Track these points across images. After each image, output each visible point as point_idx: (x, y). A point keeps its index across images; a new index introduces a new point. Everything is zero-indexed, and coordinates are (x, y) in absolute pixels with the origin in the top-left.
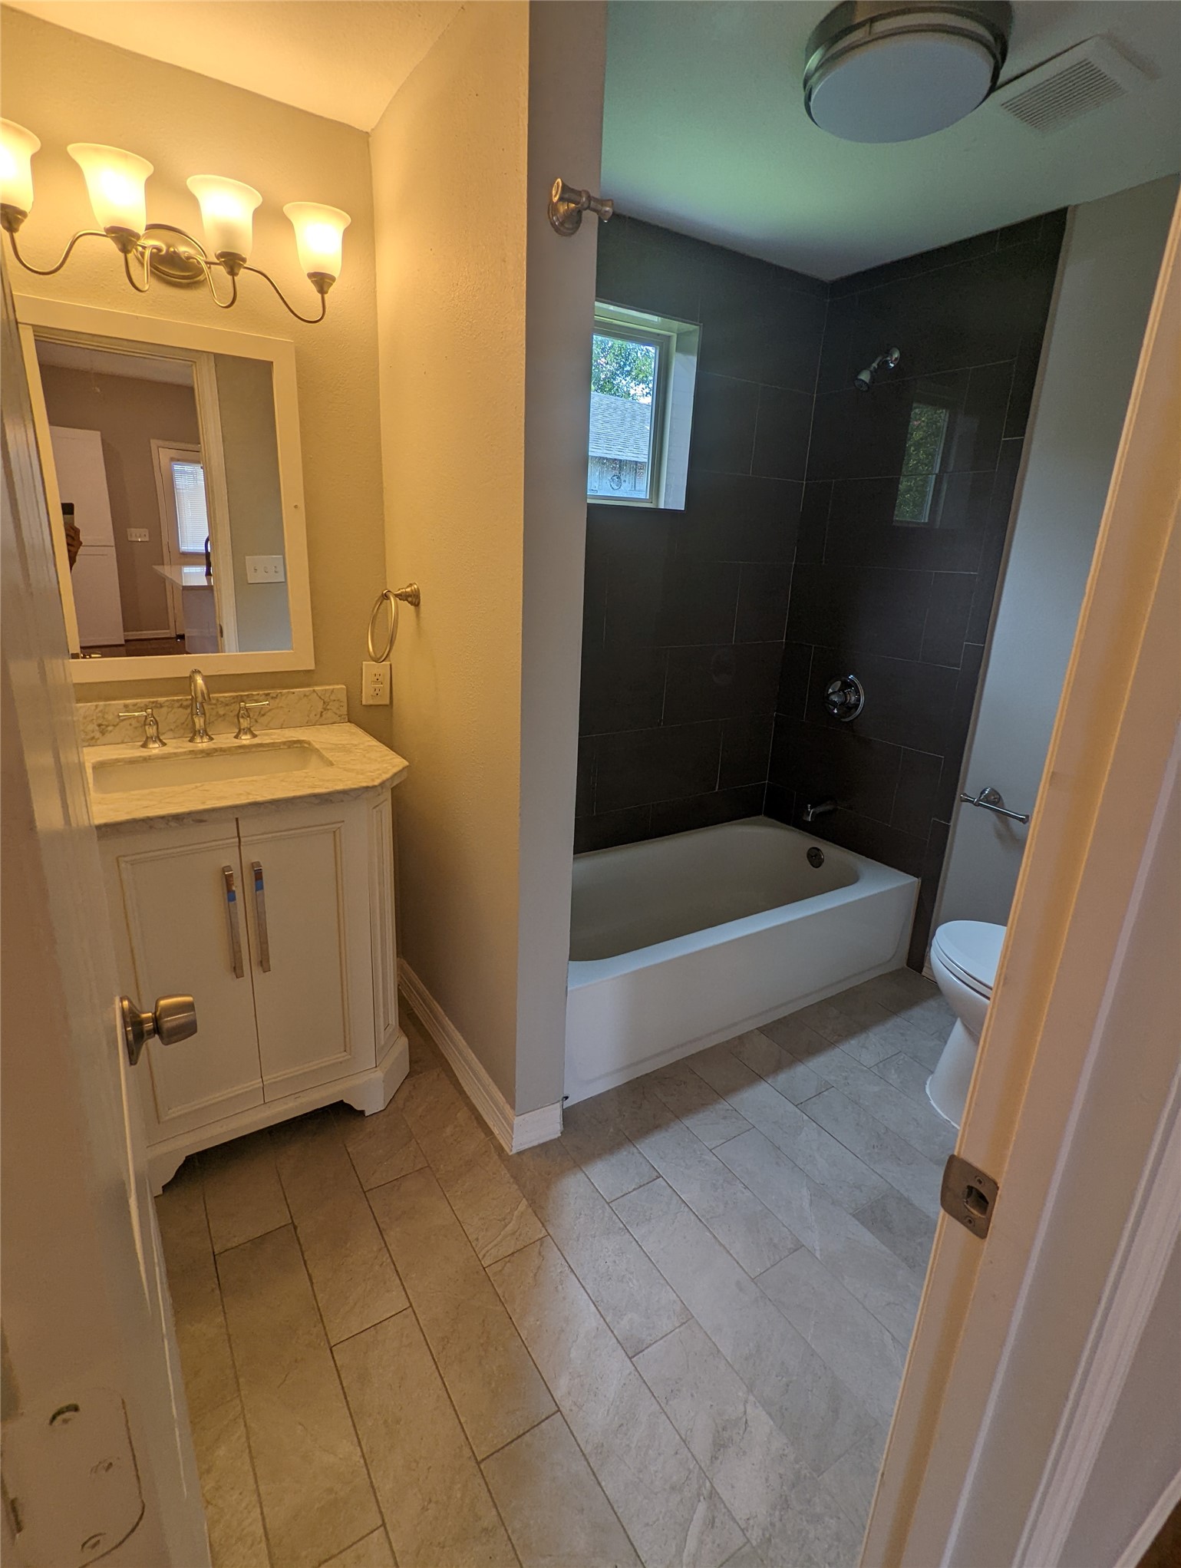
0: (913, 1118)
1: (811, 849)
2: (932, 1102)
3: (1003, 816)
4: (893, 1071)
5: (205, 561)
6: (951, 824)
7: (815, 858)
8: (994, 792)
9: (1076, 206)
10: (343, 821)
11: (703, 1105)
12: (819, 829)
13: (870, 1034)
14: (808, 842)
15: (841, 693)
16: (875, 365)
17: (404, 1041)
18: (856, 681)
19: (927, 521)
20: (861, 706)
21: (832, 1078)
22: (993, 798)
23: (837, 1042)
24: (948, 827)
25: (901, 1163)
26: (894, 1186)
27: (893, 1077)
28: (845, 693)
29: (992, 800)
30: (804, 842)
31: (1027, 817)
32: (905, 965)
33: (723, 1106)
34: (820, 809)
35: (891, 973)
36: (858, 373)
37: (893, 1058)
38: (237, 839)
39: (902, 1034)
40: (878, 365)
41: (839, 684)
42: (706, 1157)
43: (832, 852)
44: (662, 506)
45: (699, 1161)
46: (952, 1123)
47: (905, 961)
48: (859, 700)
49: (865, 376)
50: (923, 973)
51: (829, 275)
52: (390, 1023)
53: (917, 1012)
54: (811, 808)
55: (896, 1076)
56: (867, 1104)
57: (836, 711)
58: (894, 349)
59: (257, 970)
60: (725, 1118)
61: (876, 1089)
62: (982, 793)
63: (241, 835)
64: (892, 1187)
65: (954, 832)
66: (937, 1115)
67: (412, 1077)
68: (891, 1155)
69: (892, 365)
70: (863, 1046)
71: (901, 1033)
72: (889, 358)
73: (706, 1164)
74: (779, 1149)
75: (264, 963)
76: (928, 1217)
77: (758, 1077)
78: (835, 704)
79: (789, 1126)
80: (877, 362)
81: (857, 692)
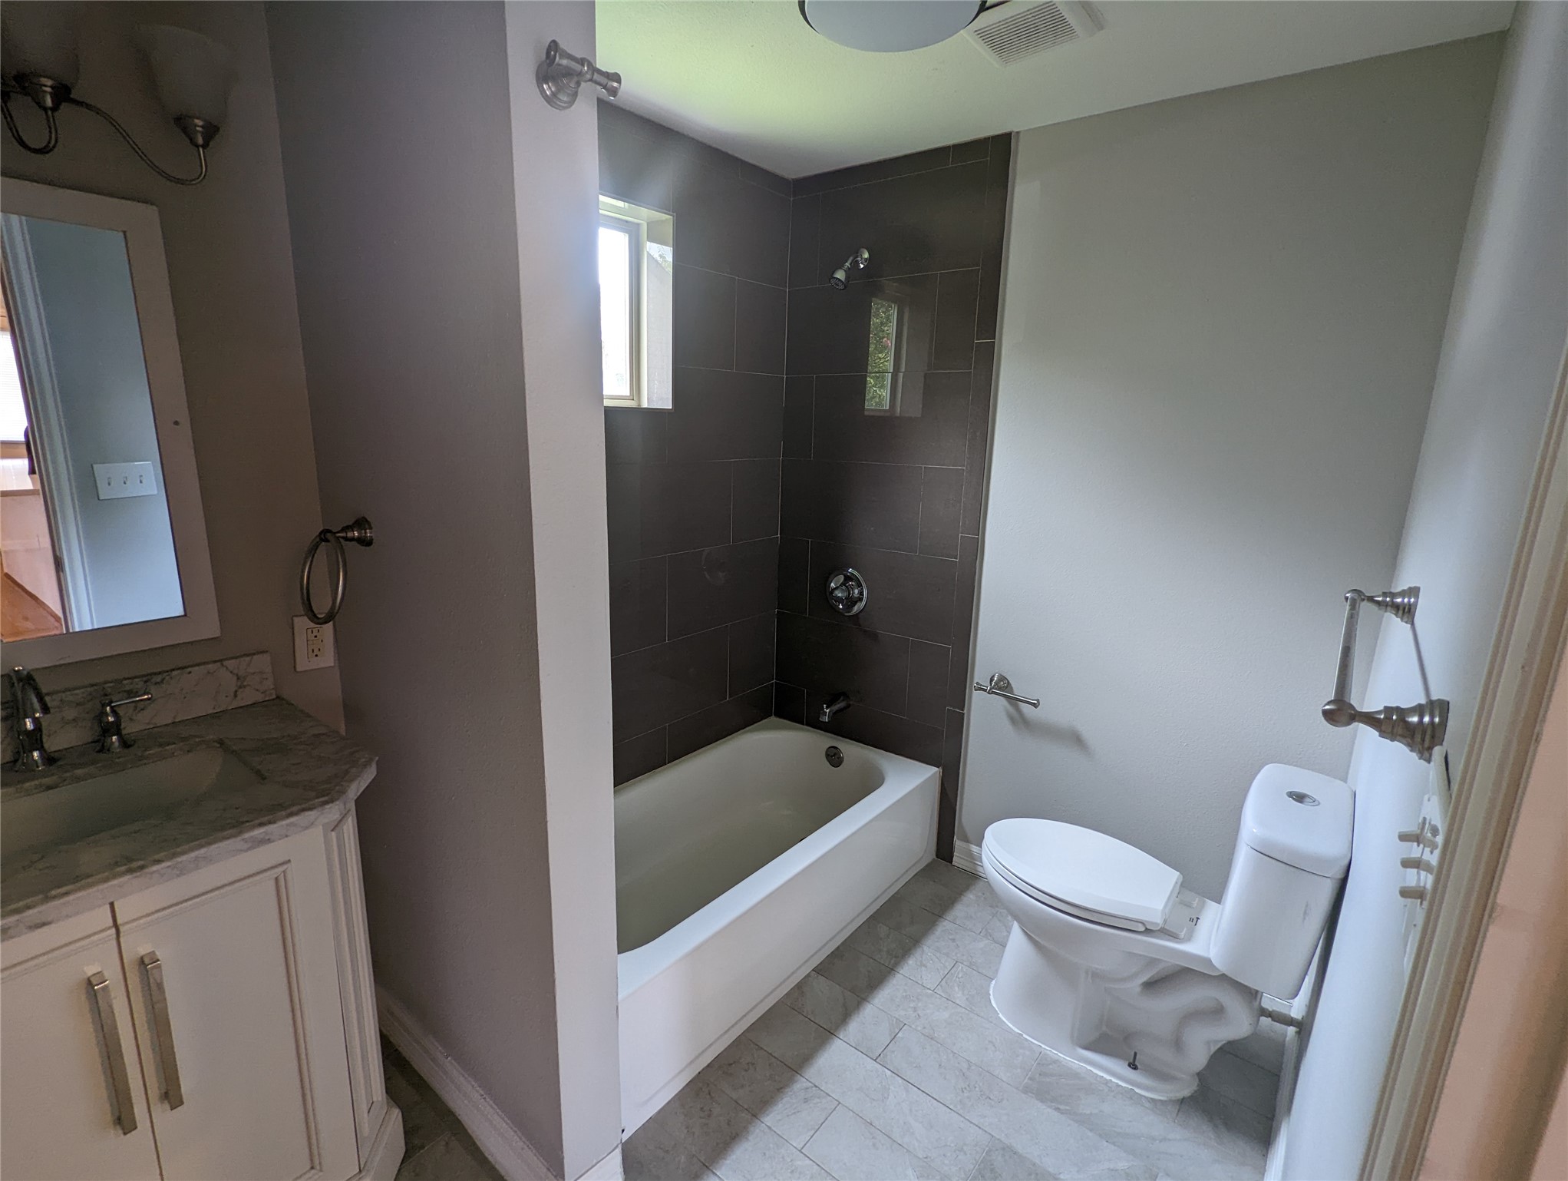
0: (989, 1041)
1: (827, 749)
2: (1000, 1015)
3: (1014, 701)
4: (956, 988)
5: (25, 451)
6: (965, 711)
7: (834, 757)
8: (1002, 678)
9: (1018, 133)
10: (289, 861)
11: (778, 1090)
12: (835, 728)
13: (925, 948)
14: (824, 741)
15: (844, 588)
16: (848, 264)
17: (396, 1114)
18: (855, 573)
19: (888, 408)
20: (865, 599)
21: (903, 1013)
22: (1002, 683)
23: (897, 964)
24: (963, 714)
25: (993, 1103)
26: (995, 1135)
27: (959, 996)
28: (847, 587)
29: (1001, 687)
30: (822, 741)
31: (1038, 701)
32: (935, 857)
33: (800, 1084)
34: (836, 707)
35: (923, 870)
36: (833, 273)
37: (952, 971)
38: (113, 930)
39: (953, 940)
40: (851, 264)
41: (841, 578)
42: (799, 1163)
43: (851, 750)
44: (645, 404)
45: (792, 1172)
46: (1025, 1036)
47: (934, 854)
48: (861, 593)
49: (840, 275)
50: (953, 863)
51: (792, 174)
52: (375, 1099)
53: (959, 911)
54: (827, 708)
55: (960, 993)
56: (943, 1036)
57: (841, 607)
58: (862, 249)
59: (162, 1113)
60: (806, 1101)
61: (946, 1015)
62: (992, 680)
63: (119, 921)
64: (993, 1136)
65: (969, 719)
66: (1010, 1031)
67: (410, 1157)
68: (981, 1095)
69: (862, 266)
70: (922, 965)
71: (951, 939)
72: (859, 259)
73: (800, 1173)
74: (871, 1124)
75: (171, 1096)
76: (1034, 1164)
77: (827, 1033)
78: (840, 600)
79: (875, 1090)
80: (850, 261)
81: (859, 585)
